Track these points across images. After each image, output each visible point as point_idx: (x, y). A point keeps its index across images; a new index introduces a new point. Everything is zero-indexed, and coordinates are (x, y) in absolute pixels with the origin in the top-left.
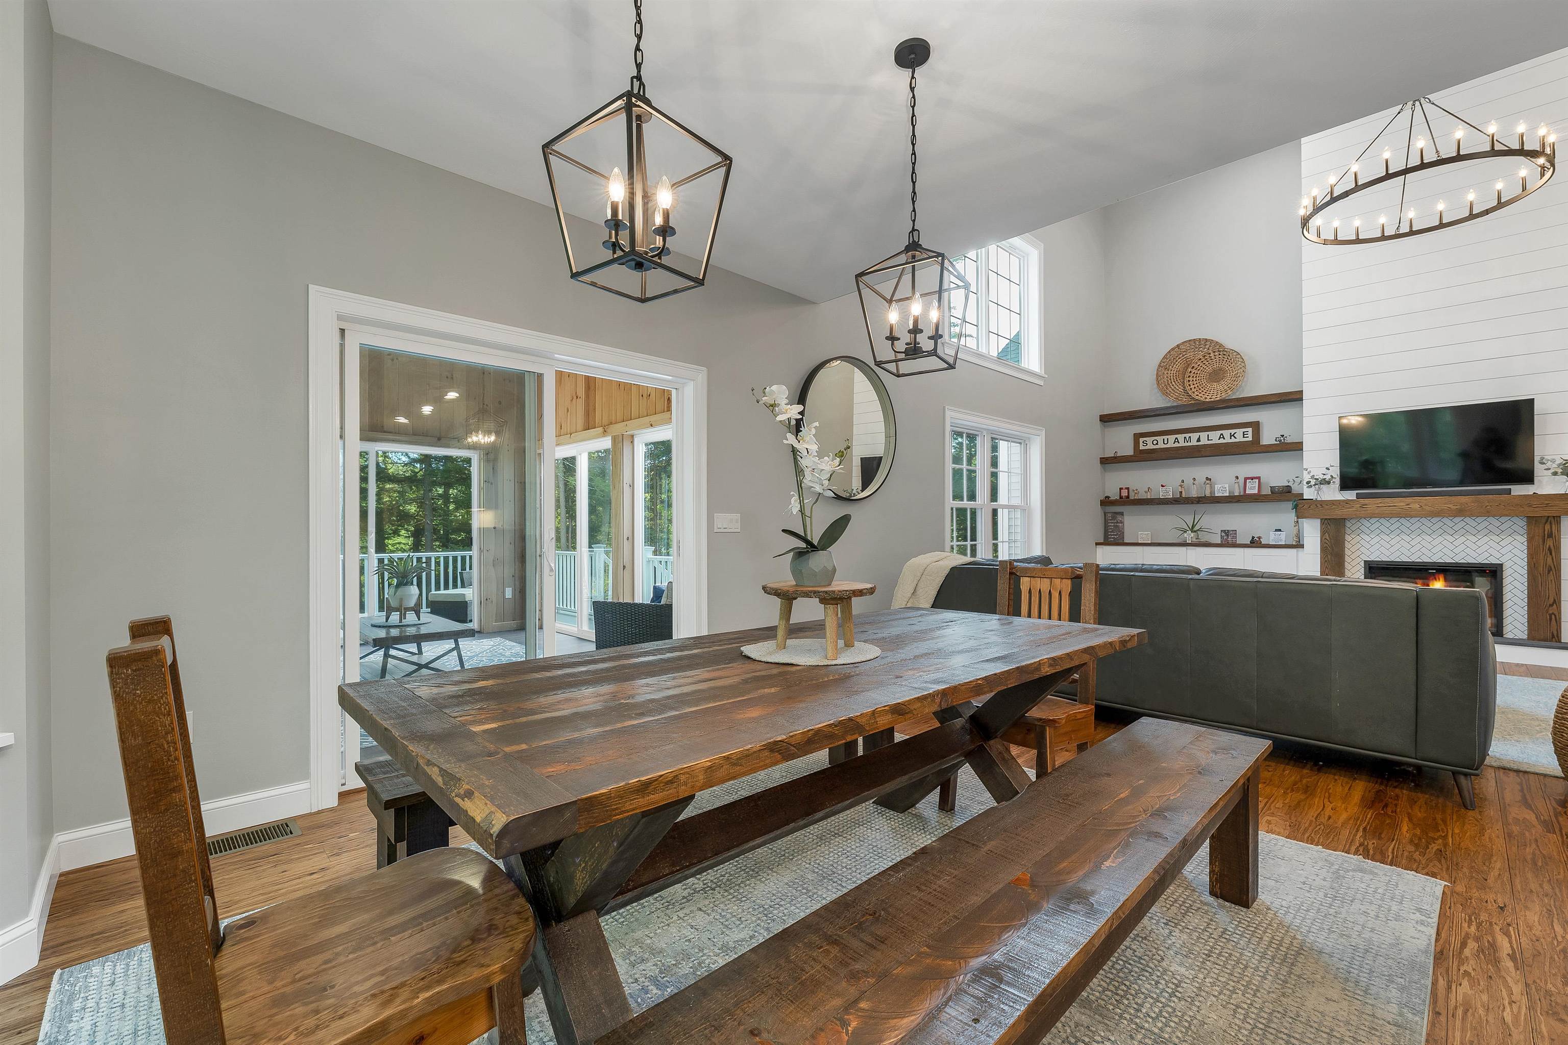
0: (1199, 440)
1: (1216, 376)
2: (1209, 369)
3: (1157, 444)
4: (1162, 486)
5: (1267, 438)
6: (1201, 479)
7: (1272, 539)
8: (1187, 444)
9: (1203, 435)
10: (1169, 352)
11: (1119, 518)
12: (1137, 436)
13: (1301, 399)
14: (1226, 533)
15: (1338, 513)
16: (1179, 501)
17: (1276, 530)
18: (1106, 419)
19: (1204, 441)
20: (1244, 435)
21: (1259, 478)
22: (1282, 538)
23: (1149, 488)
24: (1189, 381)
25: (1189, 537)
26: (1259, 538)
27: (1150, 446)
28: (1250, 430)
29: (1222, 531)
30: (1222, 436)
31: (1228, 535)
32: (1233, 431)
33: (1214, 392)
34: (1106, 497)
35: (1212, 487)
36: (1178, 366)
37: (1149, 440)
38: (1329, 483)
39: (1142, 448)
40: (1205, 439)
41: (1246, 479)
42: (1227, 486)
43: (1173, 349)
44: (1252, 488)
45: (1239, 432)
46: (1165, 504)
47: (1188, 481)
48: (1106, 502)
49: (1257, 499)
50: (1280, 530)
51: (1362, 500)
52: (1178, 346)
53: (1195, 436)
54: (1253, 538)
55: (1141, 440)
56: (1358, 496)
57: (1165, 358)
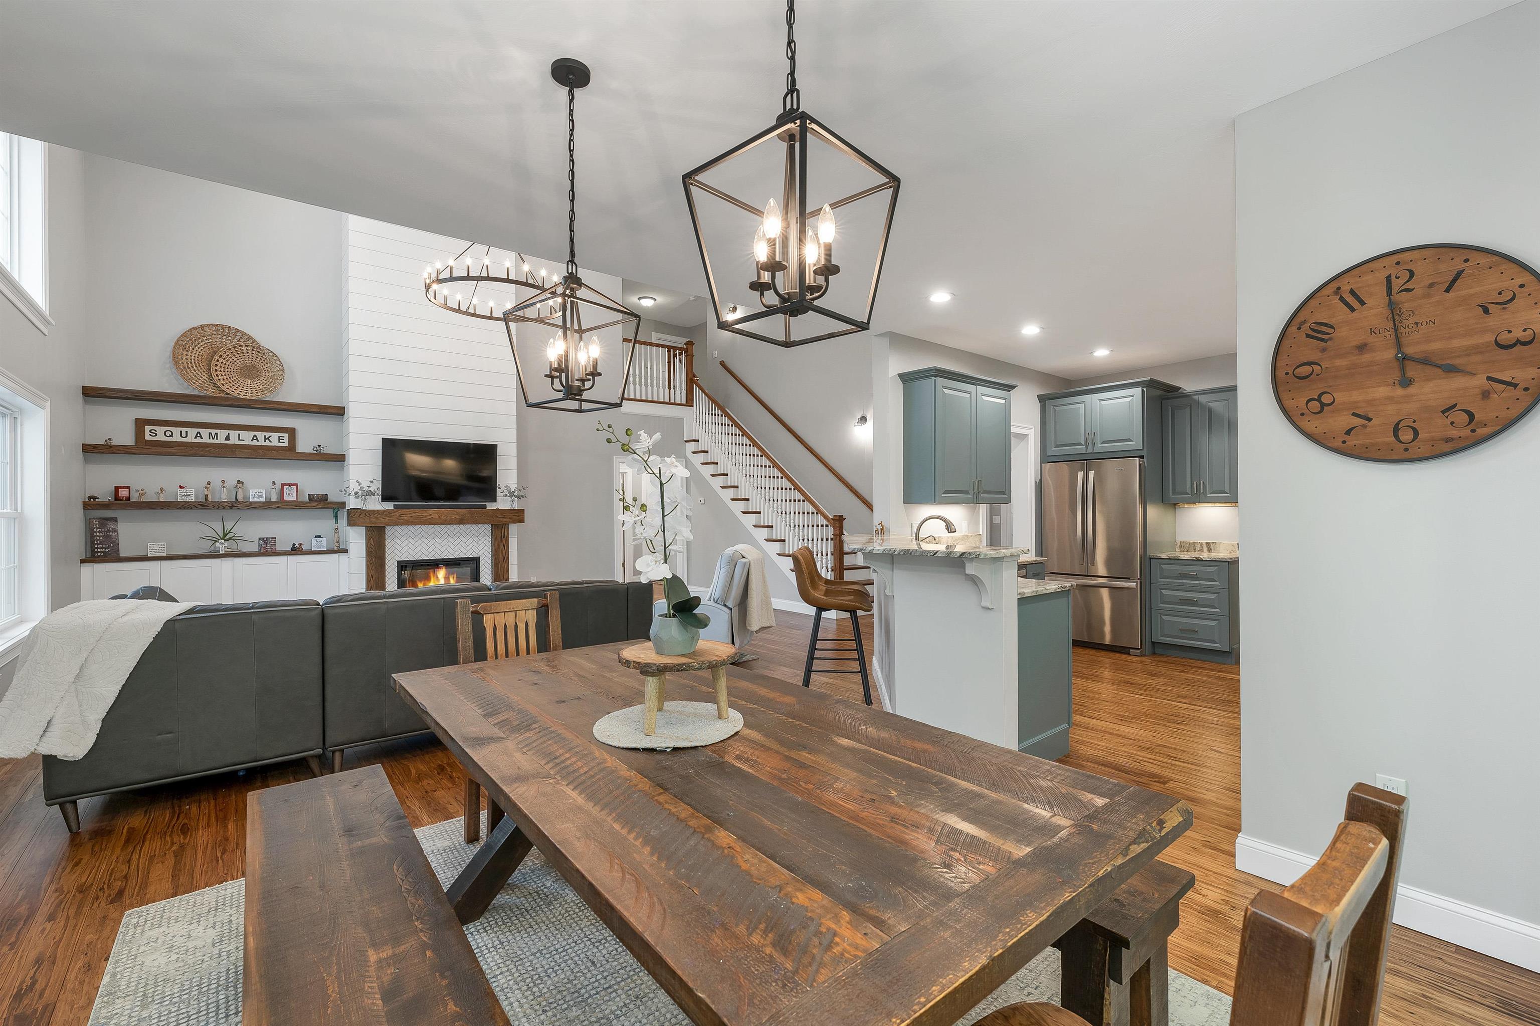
0: (228, 438)
1: (250, 372)
2: (240, 363)
3: (171, 436)
4: (181, 487)
5: (304, 446)
6: (231, 481)
7: (315, 545)
8: (211, 441)
9: (234, 434)
10: (190, 330)
11: (111, 526)
12: (140, 424)
13: (343, 415)
14: (265, 540)
15: (379, 522)
16: (204, 505)
17: (316, 537)
18: (90, 394)
19: (234, 440)
20: (279, 439)
21: (296, 485)
22: (324, 545)
23: (162, 490)
24: (216, 370)
25: (222, 546)
26: (300, 545)
27: (161, 437)
28: (286, 435)
29: (260, 539)
30: (255, 438)
31: (267, 543)
32: (268, 434)
33: (247, 390)
34: (90, 498)
35: (246, 492)
36: (202, 349)
37: (160, 430)
38: (374, 494)
39: (148, 437)
40: (234, 438)
41: (283, 485)
42: (263, 491)
43: (195, 328)
44: (290, 495)
45: (274, 437)
46: (188, 508)
47: (216, 483)
48: (90, 504)
49: (296, 505)
50: (319, 537)
51: (400, 511)
52: (202, 327)
53: (222, 434)
54: (294, 545)
55: (148, 428)
56: (396, 507)
57: (183, 335)
